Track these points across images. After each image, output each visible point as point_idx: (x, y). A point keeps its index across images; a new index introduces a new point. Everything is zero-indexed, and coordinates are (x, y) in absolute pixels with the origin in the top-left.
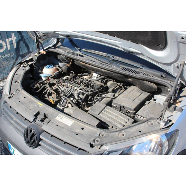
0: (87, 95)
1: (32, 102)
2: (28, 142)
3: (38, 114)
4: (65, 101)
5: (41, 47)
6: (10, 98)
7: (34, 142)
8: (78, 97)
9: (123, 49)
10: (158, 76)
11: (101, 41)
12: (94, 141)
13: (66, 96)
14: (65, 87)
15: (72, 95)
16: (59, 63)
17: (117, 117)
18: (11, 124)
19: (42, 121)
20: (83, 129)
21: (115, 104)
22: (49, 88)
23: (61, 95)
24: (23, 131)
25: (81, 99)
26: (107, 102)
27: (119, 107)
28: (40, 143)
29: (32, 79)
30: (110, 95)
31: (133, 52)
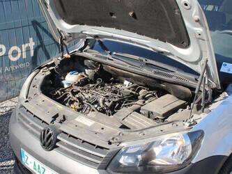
0: (114, 102)
1: (51, 105)
2: (44, 145)
3: (57, 116)
4: (88, 108)
5: (65, 51)
6: (27, 101)
7: (50, 143)
8: (103, 104)
9: (153, 49)
10: (191, 80)
11: (130, 41)
12: (113, 139)
13: (90, 103)
14: (90, 95)
15: (96, 102)
16: (86, 70)
17: (142, 122)
18: (27, 128)
19: (60, 122)
20: (103, 129)
21: (143, 110)
22: (71, 95)
23: (84, 102)
24: (40, 134)
25: (107, 106)
26: (135, 109)
27: (147, 113)
28: (57, 144)
29: (52, 86)
30: (140, 102)
31: (162, 52)
